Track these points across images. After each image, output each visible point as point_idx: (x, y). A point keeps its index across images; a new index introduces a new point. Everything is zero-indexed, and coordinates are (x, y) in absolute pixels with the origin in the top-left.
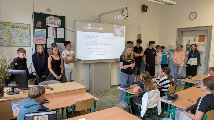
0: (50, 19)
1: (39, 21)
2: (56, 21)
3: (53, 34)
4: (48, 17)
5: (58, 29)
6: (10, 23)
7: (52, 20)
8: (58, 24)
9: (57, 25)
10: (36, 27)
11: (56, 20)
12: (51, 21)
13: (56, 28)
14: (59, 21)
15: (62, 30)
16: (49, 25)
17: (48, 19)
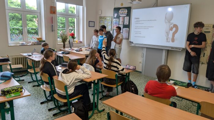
0: (121, 11)
1: (115, 13)
3: (122, 22)
5: (125, 18)
6: (104, 17)
8: (126, 13)
10: (114, 18)
11: (124, 11)
12: (121, 12)
13: (124, 17)
15: (128, 18)
16: (121, 15)
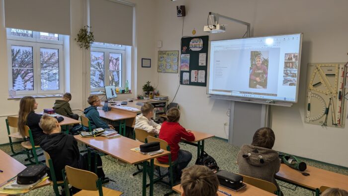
1: (184, 46)
2: (198, 43)
4: (192, 41)
6: (166, 51)
7: (195, 43)
9: (199, 48)
10: (182, 53)
12: (193, 44)
14: (202, 42)
16: (192, 49)
17: (191, 43)
